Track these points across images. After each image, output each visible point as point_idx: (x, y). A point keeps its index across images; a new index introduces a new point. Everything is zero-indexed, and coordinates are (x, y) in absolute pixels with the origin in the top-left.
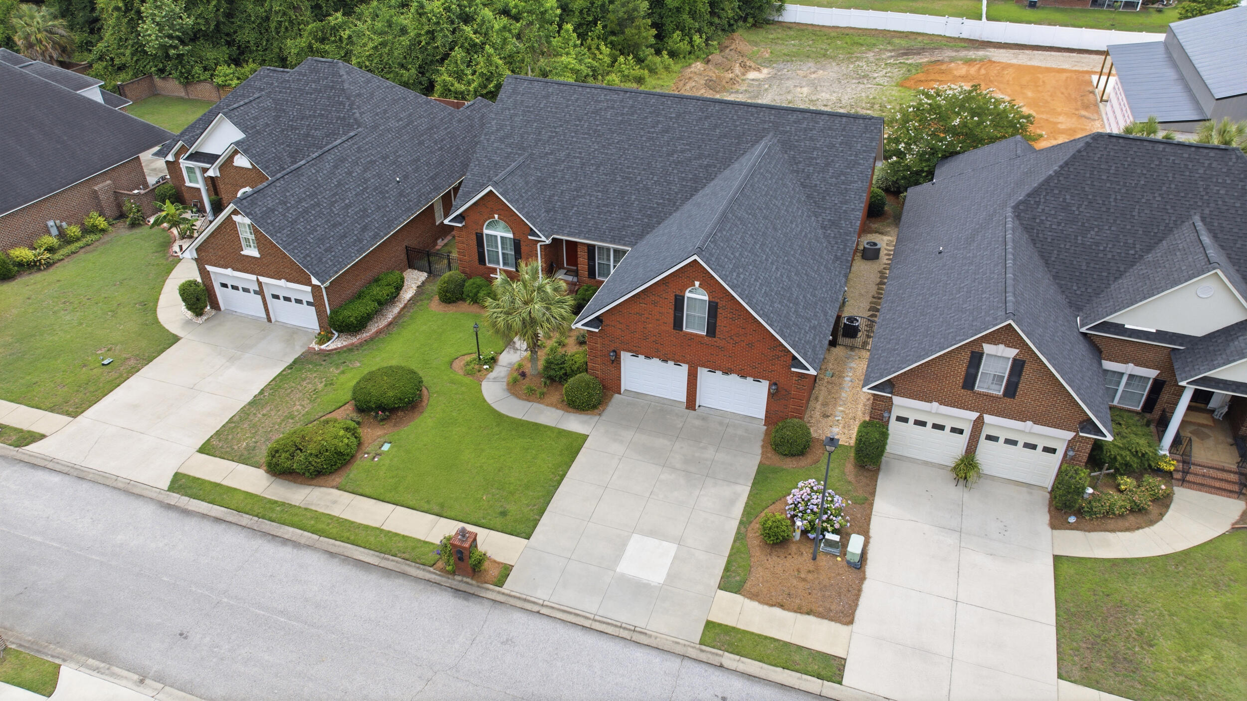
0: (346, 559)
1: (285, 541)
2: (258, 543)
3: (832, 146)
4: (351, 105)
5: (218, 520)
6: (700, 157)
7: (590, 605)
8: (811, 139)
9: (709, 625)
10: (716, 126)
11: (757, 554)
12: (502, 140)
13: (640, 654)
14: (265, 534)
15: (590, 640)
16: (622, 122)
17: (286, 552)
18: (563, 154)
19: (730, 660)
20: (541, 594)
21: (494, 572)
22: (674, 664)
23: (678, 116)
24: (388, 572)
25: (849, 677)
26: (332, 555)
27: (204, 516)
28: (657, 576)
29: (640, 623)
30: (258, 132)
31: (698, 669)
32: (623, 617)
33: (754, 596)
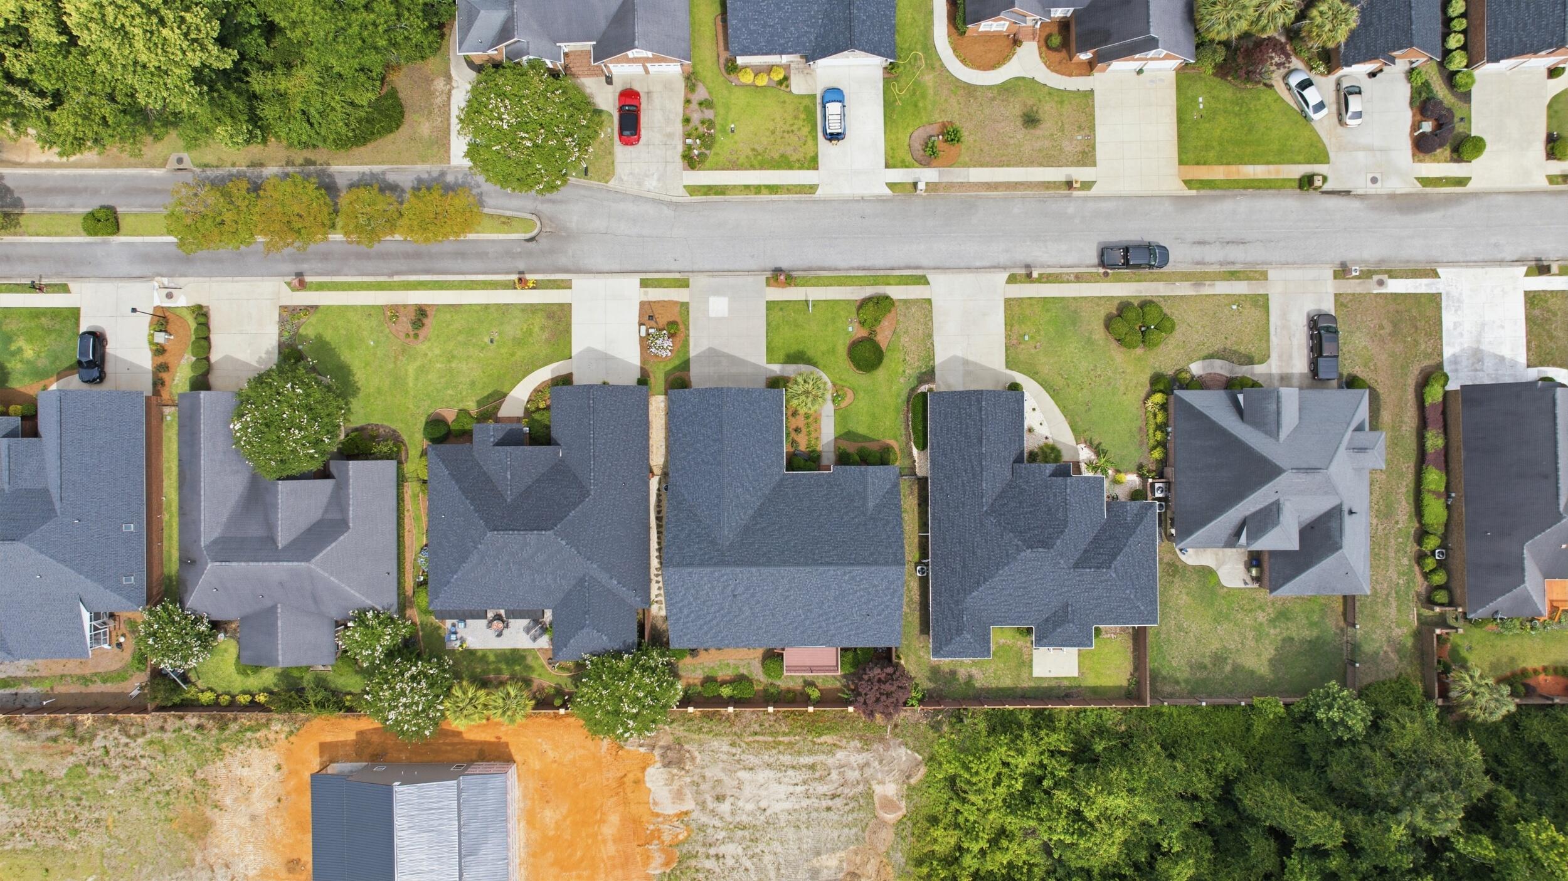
0: (829, 269)
1: (858, 269)
2: (868, 264)
3: (689, 546)
4: (1000, 525)
5: (893, 269)
6: (762, 529)
7: (731, 280)
8: (701, 549)
9: (688, 286)
10: (758, 549)
11: (678, 319)
12: (888, 522)
13: (708, 267)
14: (869, 269)
15: (726, 267)
16: (817, 543)
17: (855, 264)
18: (846, 518)
19: (677, 276)
20: (750, 279)
21: (772, 281)
22: (696, 268)
23: (783, 552)
24: (810, 269)
25: (638, 281)
26: (836, 269)
27: (900, 269)
28: (712, 299)
29: (712, 279)
30: (1046, 487)
31: (687, 269)
32: (717, 279)
33: (676, 303)
